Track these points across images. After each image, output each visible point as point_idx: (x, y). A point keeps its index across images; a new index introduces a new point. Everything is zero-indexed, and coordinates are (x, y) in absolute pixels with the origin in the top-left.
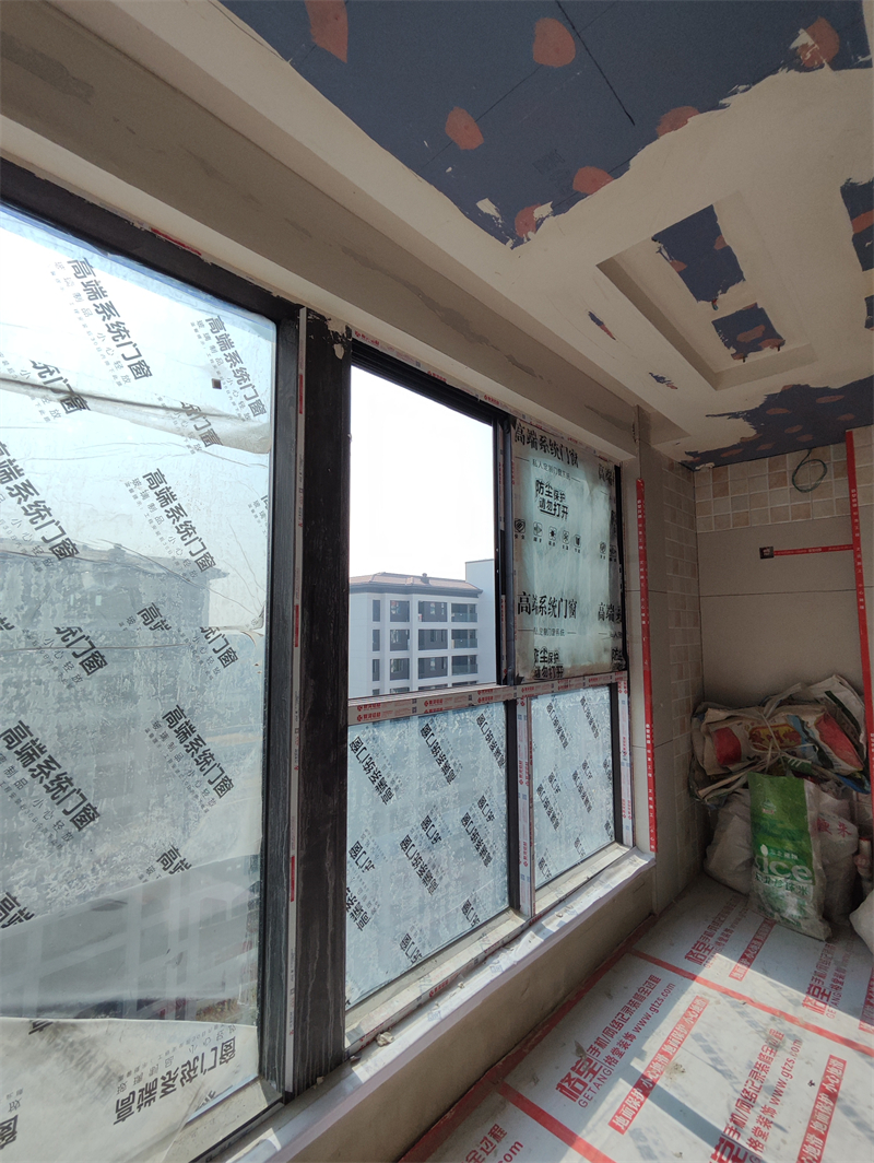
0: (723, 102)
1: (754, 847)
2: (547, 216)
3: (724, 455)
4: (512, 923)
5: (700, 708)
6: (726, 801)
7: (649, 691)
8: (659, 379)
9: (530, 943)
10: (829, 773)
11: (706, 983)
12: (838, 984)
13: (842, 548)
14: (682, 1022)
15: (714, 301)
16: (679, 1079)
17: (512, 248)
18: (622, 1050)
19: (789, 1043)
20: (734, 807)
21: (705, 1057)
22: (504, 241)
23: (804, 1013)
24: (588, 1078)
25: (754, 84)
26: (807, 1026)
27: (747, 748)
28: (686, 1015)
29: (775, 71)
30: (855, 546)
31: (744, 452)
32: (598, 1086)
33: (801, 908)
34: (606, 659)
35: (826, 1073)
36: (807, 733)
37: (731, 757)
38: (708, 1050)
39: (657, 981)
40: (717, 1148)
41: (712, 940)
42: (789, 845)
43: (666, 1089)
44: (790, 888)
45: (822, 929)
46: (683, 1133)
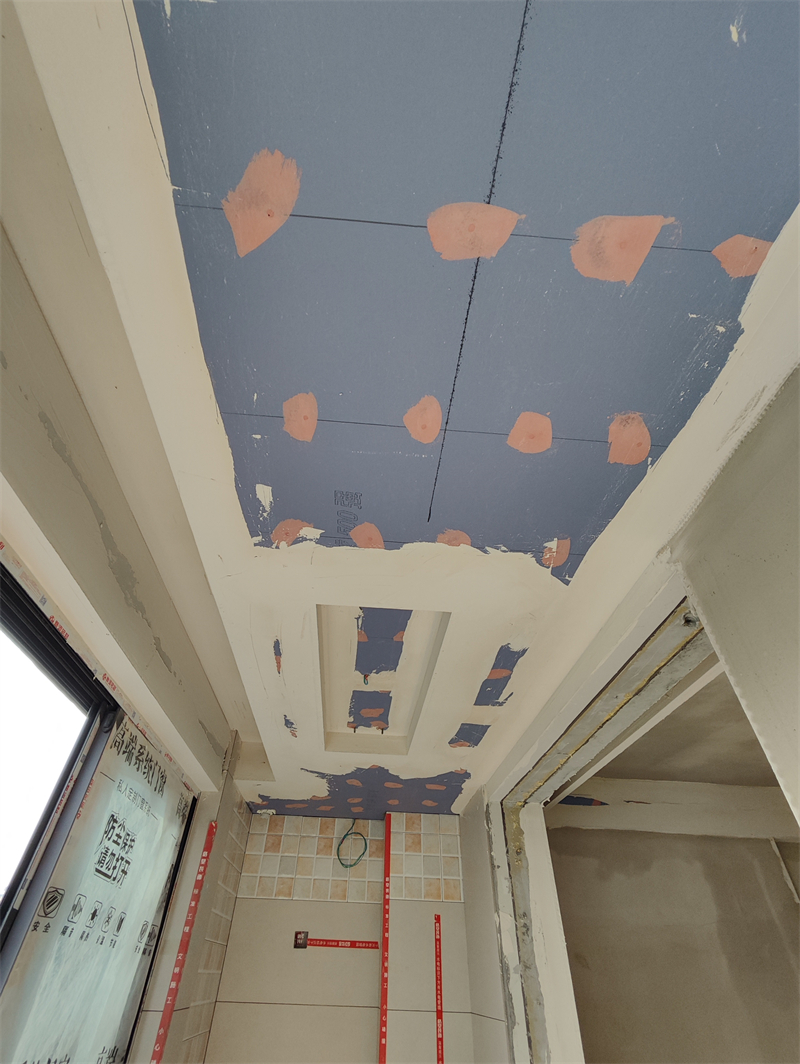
0: (487, 548)
2: (311, 540)
3: (289, 806)
8: (288, 723)
13: (368, 946)
15: (366, 677)
17: (255, 545)
22: (253, 534)
25: (512, 551)
29: (525, 552)
31: (308, 809)
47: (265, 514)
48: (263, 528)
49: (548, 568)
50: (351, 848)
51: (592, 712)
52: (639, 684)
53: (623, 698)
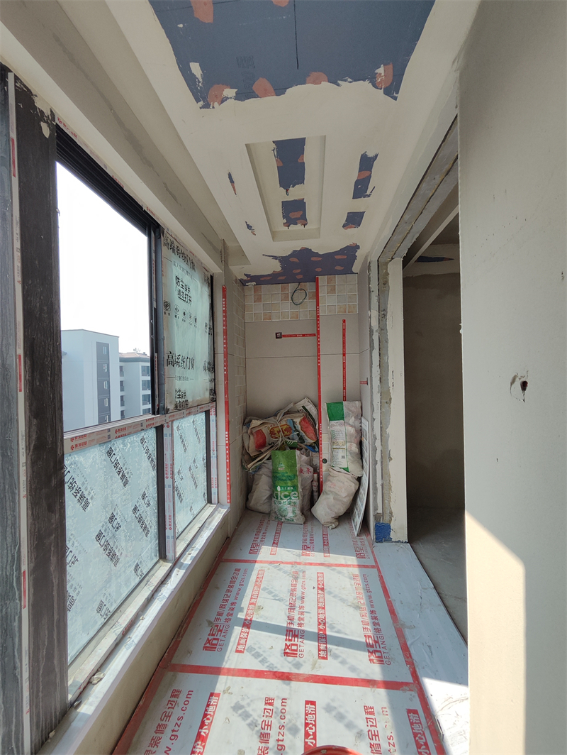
0: (339, 82)
1: (273, 487)
2: (231, 98)
3: (262, 279)
4: (165, 567)
5: (247, 421)
6: (259, 468)
7: (227, 412)
8: (249, 227)
9: (178, 576)
10: (303, 445)
11: (261, 562)
12: (312, 541)
13: (311, 335)
14: (256, 585)
15: (287, 190)
16: (261, 612)
17: (201, 108)
18: (231, 612)
19: (301, 574)
20: (264, 470)
21: (270, 596)
22: (198, 101)
23: (304, 559)
24: (219, 635)
25: (355, 81)
26: (306, 564)
27: (269, 439)
28: (257, 581)
29: (364, 80)
30: (316, 335)
31: (272, 279)
32: (224, 636)
33: (294, 512)
34: (207, 395)
35: (318, 581)
36: (295, 427)
37: (261, 445)
38: (270, 593)
39: (239, 570)
40: (286, 635)
41: (259, 540)
42: (289, 483)
43: (257, 620)
44: (289, 504)
45: (301, 519)
46: (270, 637)
47: (200, 84)
48: (203, 94)
49: (381, 89)
50: (299, 296)
51: (421, 192)
52: (447, 167)
53: (438, 179)
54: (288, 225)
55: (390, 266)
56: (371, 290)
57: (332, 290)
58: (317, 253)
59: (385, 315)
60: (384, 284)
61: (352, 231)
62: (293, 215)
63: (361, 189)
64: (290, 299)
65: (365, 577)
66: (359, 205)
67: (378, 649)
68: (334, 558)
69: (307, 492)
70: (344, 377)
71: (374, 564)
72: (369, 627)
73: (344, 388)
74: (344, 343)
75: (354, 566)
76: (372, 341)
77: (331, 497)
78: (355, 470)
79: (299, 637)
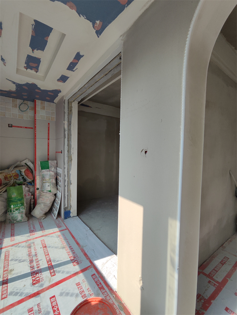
0: (81, 15)
1: (8, 206)
12: (34, 227)
13: (30, 128)
14: (5, 260)
16: (13, 272)
19: (32, 244)
21: (17, 262)
23: (31, 237)
26: (33, 239)
27: (4, 181)
28: (5, 258)
29: (91, 22)
30: (34, 128)
31: (7, 94)
33: (22, 216)
35: (42, 244)
36: (21, 174)
38: (16, 260)
40: (32, 276)
43: (12, 277)
44: (19, 213)
45: (26, 219)
46: (22, 281)
49: (95, 29)
50: (23, 107)
54: (26, 68)
55: (73, 104)
56: (65, 112)
57: (43, 108)
58: (40, 88)
59: (70, 124)
60: (70, 111)
61: (61, 84)
62: (31, 64)
63: (72, 67)
64: (18, 107)
65: (63, 235)
66: (68, 73)
67: (76, 259)
68: (47, 232)
69: (28, 205)
70: (48, 149)
71: (66, 228)
72: (70, 253)
73: (48, 155)
74: (49, 134)
75: (57, 232)
76: (65, 134)
77: (42, 205)
78: (54, 191)
79: (39, 273)
